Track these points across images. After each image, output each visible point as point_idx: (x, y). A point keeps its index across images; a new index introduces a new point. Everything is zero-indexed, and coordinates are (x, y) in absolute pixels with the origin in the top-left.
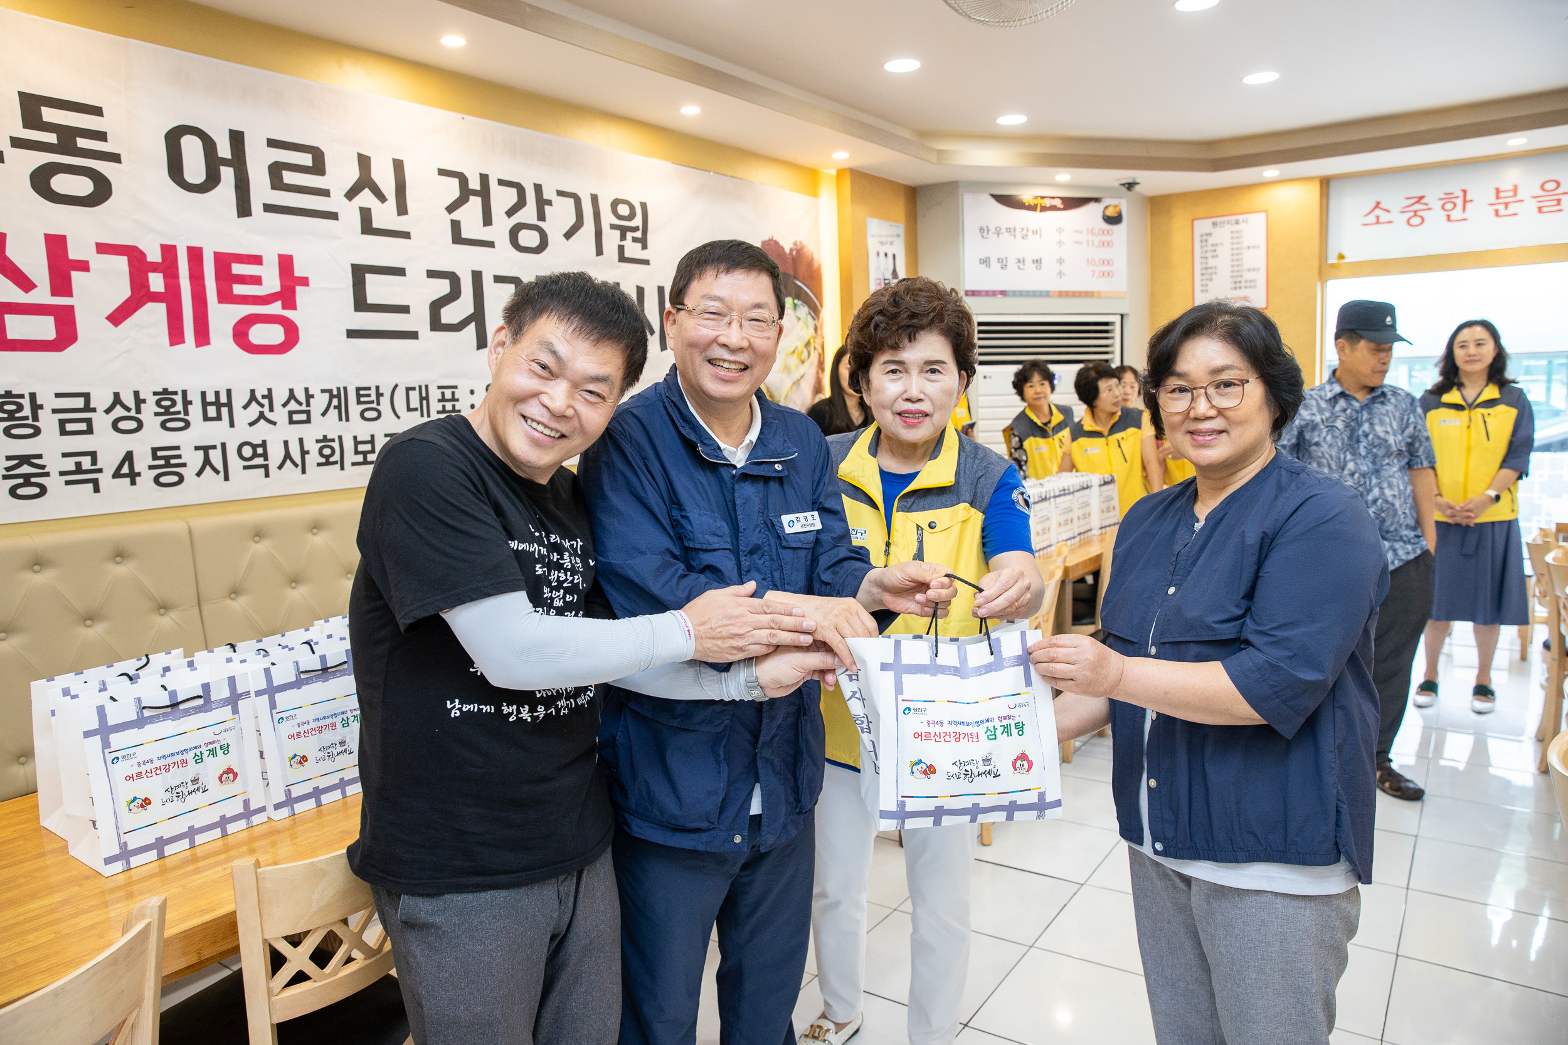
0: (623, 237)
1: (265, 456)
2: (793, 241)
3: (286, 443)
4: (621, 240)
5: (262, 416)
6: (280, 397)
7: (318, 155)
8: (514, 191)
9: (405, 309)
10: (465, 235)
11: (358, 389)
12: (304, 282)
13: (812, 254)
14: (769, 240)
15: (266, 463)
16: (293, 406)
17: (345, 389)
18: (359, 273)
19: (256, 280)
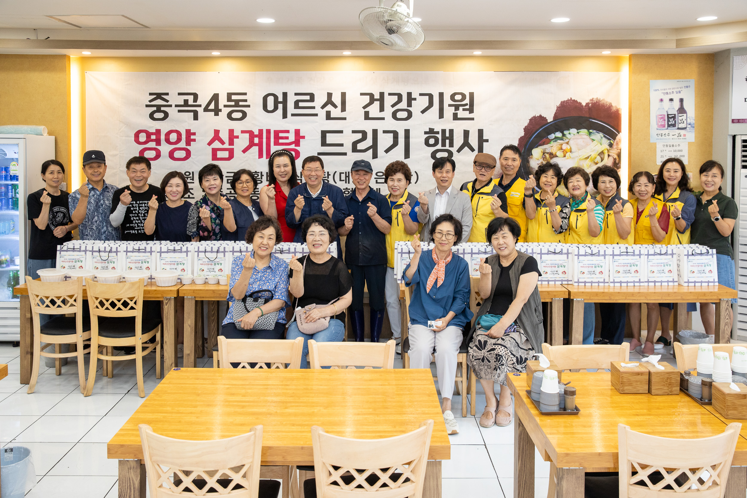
7: (311, 95)
8: (396, 97)
9: (342, 145)
18: (324, 134)
19: (287, 138)
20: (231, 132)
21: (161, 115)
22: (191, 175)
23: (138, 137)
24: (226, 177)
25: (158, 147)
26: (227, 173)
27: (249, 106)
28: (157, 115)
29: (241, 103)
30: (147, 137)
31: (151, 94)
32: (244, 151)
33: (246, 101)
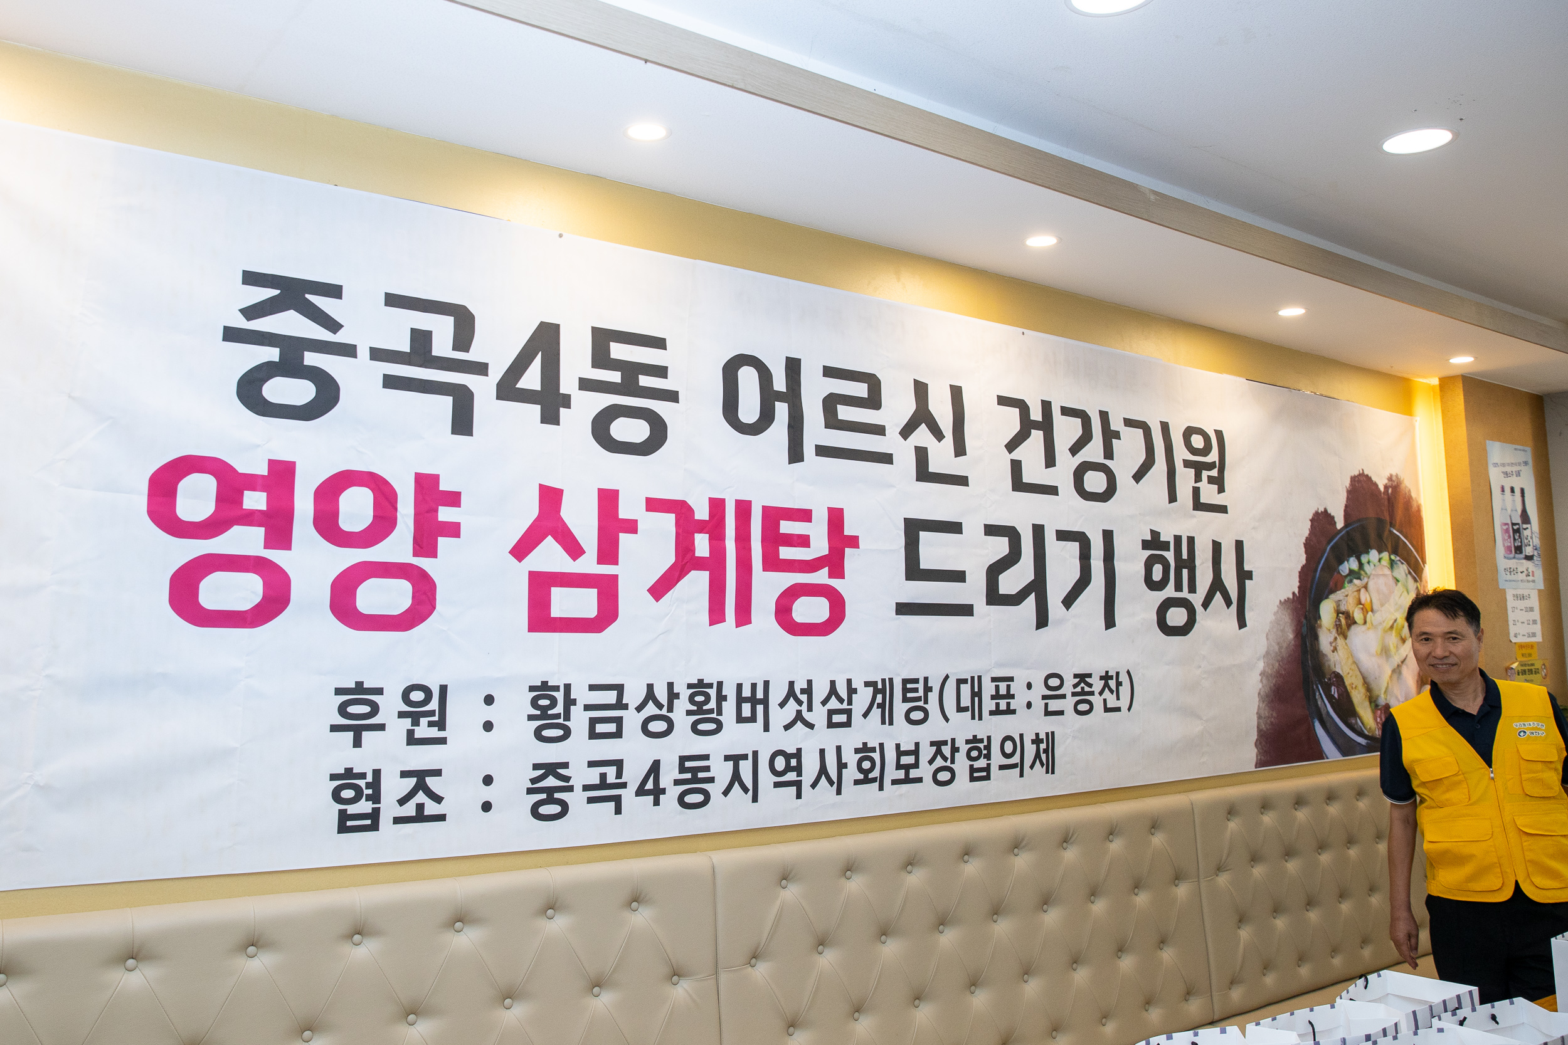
0: (1198, 479)
1: (798, 769)
2: (1387, 475)
3: (822, 752)
4: (1196, 482)
5: (799, 716)
6: (820, 691)
7: (873, 382)
8: (1078, 422)
9: (958, 576)
10: (1027, 478)
11: (905, 682)
12: (854, 542)
13: (1410, 491)
14: (1360, 475)
15: (799, 778)
16: (834, 704)
17: (891, 680)
18: (914, 528)
19: (804, 541)
20: (608, 500)
21: (300, 392)
22: (434, 705)
23: (172, 494)
24: (588, 708)
25: (276, 556)
26: (593, 688)
27: (672, 396)
28: (278, 390)
29: (645, 381)
30: (220, 499)
31: (251, 278)
32: (659, 590)
33: (661, 372)
